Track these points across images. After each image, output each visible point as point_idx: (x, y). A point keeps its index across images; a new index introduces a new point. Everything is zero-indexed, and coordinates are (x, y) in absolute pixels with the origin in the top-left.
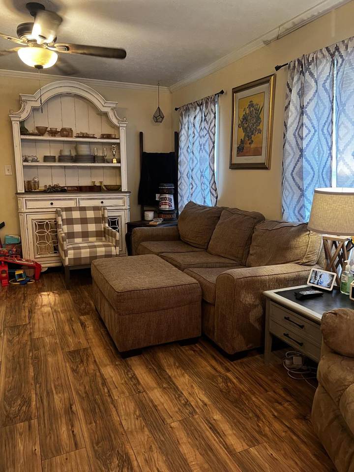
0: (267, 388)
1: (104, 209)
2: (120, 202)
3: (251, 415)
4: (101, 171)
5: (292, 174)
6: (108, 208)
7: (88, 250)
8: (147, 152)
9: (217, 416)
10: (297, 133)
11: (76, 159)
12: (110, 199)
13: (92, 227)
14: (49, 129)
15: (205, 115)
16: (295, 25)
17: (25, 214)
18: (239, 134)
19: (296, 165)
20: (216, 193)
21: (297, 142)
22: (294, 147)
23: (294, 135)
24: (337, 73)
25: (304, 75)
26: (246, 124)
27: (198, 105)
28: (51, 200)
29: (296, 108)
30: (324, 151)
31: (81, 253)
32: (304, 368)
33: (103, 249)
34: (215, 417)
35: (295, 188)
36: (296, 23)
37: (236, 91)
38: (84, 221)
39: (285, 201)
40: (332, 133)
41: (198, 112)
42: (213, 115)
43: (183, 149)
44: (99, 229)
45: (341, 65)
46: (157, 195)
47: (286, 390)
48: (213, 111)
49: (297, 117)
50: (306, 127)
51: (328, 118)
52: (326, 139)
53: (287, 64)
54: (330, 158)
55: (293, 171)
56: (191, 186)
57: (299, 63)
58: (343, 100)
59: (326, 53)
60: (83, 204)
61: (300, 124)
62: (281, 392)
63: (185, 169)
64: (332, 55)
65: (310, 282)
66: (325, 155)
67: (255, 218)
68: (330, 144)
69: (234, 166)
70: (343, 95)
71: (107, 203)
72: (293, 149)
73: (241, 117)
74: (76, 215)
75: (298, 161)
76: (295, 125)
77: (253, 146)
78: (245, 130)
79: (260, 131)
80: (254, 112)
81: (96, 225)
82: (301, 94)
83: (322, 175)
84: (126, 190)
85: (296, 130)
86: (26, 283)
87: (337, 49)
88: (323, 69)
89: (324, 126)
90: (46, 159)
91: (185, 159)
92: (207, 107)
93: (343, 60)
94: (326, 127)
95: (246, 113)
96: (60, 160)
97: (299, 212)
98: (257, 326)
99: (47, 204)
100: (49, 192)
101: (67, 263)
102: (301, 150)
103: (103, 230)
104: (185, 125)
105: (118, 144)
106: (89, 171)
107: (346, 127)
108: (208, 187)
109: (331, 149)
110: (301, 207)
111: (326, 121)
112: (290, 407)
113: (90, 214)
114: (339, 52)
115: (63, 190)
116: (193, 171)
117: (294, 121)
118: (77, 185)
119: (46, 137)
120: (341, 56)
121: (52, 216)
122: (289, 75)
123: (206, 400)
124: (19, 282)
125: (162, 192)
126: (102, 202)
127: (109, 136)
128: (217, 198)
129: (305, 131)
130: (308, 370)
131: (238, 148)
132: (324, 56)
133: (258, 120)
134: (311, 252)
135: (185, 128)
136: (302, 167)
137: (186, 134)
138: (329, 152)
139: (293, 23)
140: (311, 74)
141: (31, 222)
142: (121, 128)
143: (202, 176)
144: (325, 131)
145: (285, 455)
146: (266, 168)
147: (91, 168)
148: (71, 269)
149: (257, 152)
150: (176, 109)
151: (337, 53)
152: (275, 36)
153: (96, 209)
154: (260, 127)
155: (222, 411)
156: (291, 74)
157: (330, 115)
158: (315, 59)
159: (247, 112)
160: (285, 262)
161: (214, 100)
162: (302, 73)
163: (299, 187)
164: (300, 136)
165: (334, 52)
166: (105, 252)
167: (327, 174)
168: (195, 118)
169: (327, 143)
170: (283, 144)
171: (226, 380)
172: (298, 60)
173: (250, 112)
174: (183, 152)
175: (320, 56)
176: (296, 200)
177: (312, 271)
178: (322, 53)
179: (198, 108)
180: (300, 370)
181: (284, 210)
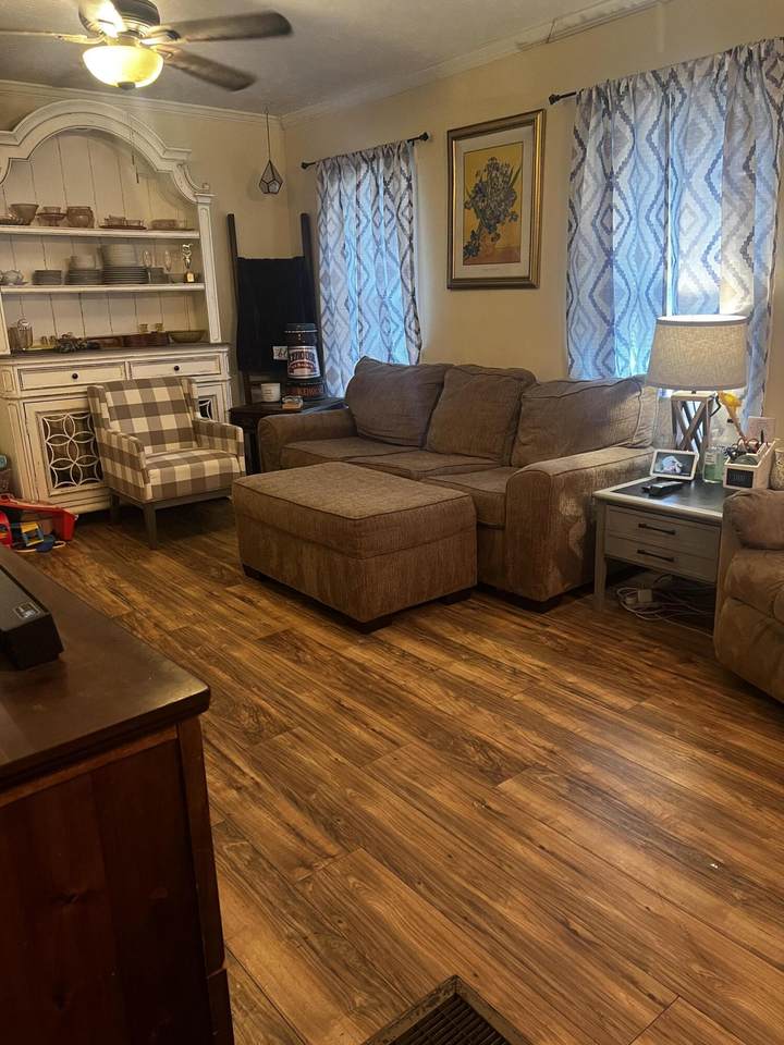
0: (620, 638)
1: (190, 382)
2: (211, 367)
3: (617, 670)
4: (156, 301)
5: (591, 296)
6: (198, 379)
7: (188, 466)
8: (247, 258)
9: (571, 679)
10: (598, 221)
11: (107, 275)
12: (192, 359)
13: (169, 422)
14: (40, 210)
15: (384, 182)
16: (584, 20)
17: (21, 402)
18: (466, 221)
19: (599, 278)
20: (419, 338)
21: (599, 238)
22: (594, 248)
23: (593, 225)
24: (674, 119)
25: (610, 118)
26: (483, 201)
27: (364, 160)
28: (73, 367)
29: (595, 177)
30: (650, 254)
31: (174, 473)
32: (656, 605)
33: (215, 462)
34: (569, 680)
35: (596, 320)
36: (589, 17)
37: (456, 135)
38: (151, 409)
39: (575, 344)
40: (667, 222)
41: (365, 174)
42: (404, 183)
43: (332, 251)
44: (183, 426)
45: (681, 104)
46: (274, 348)
47: (643, 634)
48: (404, 175)
49: (596, 192)
50: (618, 211)
51: (657, 197)
52: (655, 233)
53: (575, 93)
54: (662, 267)
55: (593, 290)
56: (358, 327)
57: (598, 94)
58: (688, 168)
59: (652, 82)
60: (140, 373)
61: (605, 205)
62: (640, 639)
63: (340, 293)
64: (664, 87)
65: (654, 472)
66: (652, 261)
67: (521, 380)
68: (662, 242)
69: (456, 285)
70: (687, 158)
71: (186, 369)
72: (591, 251)
73: (471, 189)
74: (133, 397)
75: (603, 271)
76: (594, 208)
77: (500, 244)
78: (480, 213)
79: (515, 217)
80: (500, 180)
81: (176, 417)
82: (606, 150)
83: (647, 295)
84: (220, 341)
85: (596, 217)
86: (51, 549)
87: (673, 76)
88: (649, 111)
89: (650, 211)
90: (39, 277)
91: (338, 271)
92: (388, 166)
93: (684, 97)
94: (654, 211)
95: (481, 181)
96: (71, 281)
97: (603, 362)
98: (578, 552)
99: (64, 377)
100: (68, 352)
101: (149, 495)
102: (609, 253)
103: (191, 426)
104: (332, 200)
105: (196, 243)
106: (130, 302)
107: (692, 213)
108: (398, 326)
109: (664, 250)
110: (609, 354)
111: (654, 202)
112: (663, 653)
113: (161, 395)
114: (677, 83)
115: (94, 346)
116: (362, 296)
117: (591, 201)
118: (109, 334)
119: (34, 229)
120: (681, 90)
121: (79, 403)
122: (578, 115)
123: (542, 664)
124: (31, 547)
125: (291, 342)
126: (177, 369)
127: (171, 225)
128: (419, 347)
129: (616, 219)
130: (660, 608)
131: (466, 248)
132: (648, 87)
133: (510, 195)
134: (643, 425)
135: (333, 207)
136: (610, 283)
137: (337, 221)
138: (660, 255)
139: (583, 17)
140: (625, 117)
141: (34, 416)
142: (200, 207)
143: (383, 304)
144: (653, 218)
145: (690, 701)
146: (532, 287)
147: (134, 294)
148: (157, 507)
149: (510, 256)
150: (305, 166)
151: (672, 83)
152: (544, 36)
153: (169, 382)
154: (515, 209)
155: (574, 672)
156: (582, 115)
157: (663, 193)
158: (631, 90)
159: (483, 180)
160: (601, 446)
161: (405, 151)
162: (607, 113)
163: (604, 318)
164: (605, 228)
165: (668, 82)
166: (221, 468)
167: (656, 293)
168: (358, 186)
169: (657, 240)
170: (568, 242)
171: (551, 637)
172: (597, 88)
173: (492, 179)
174: (332, 256)
175: (641, 85)
176: (599, 342)
177: (655, 454)
178: (645, 81)
179: (364, 166)
180: (649, 609)
181: (573, 361)
